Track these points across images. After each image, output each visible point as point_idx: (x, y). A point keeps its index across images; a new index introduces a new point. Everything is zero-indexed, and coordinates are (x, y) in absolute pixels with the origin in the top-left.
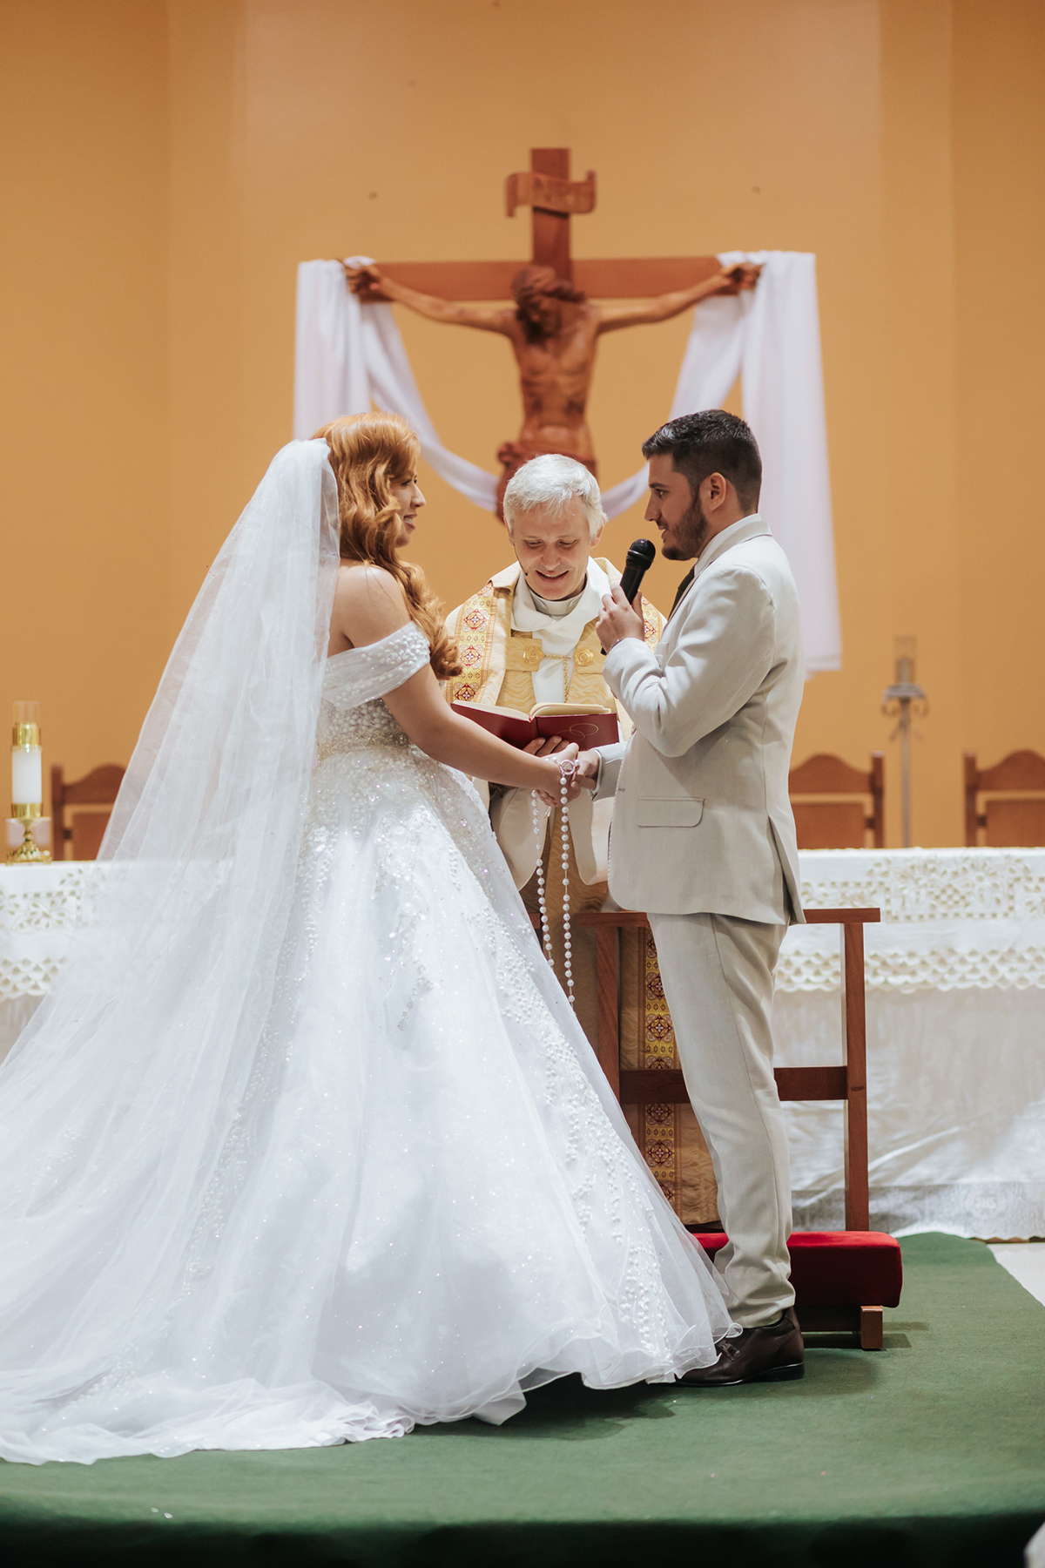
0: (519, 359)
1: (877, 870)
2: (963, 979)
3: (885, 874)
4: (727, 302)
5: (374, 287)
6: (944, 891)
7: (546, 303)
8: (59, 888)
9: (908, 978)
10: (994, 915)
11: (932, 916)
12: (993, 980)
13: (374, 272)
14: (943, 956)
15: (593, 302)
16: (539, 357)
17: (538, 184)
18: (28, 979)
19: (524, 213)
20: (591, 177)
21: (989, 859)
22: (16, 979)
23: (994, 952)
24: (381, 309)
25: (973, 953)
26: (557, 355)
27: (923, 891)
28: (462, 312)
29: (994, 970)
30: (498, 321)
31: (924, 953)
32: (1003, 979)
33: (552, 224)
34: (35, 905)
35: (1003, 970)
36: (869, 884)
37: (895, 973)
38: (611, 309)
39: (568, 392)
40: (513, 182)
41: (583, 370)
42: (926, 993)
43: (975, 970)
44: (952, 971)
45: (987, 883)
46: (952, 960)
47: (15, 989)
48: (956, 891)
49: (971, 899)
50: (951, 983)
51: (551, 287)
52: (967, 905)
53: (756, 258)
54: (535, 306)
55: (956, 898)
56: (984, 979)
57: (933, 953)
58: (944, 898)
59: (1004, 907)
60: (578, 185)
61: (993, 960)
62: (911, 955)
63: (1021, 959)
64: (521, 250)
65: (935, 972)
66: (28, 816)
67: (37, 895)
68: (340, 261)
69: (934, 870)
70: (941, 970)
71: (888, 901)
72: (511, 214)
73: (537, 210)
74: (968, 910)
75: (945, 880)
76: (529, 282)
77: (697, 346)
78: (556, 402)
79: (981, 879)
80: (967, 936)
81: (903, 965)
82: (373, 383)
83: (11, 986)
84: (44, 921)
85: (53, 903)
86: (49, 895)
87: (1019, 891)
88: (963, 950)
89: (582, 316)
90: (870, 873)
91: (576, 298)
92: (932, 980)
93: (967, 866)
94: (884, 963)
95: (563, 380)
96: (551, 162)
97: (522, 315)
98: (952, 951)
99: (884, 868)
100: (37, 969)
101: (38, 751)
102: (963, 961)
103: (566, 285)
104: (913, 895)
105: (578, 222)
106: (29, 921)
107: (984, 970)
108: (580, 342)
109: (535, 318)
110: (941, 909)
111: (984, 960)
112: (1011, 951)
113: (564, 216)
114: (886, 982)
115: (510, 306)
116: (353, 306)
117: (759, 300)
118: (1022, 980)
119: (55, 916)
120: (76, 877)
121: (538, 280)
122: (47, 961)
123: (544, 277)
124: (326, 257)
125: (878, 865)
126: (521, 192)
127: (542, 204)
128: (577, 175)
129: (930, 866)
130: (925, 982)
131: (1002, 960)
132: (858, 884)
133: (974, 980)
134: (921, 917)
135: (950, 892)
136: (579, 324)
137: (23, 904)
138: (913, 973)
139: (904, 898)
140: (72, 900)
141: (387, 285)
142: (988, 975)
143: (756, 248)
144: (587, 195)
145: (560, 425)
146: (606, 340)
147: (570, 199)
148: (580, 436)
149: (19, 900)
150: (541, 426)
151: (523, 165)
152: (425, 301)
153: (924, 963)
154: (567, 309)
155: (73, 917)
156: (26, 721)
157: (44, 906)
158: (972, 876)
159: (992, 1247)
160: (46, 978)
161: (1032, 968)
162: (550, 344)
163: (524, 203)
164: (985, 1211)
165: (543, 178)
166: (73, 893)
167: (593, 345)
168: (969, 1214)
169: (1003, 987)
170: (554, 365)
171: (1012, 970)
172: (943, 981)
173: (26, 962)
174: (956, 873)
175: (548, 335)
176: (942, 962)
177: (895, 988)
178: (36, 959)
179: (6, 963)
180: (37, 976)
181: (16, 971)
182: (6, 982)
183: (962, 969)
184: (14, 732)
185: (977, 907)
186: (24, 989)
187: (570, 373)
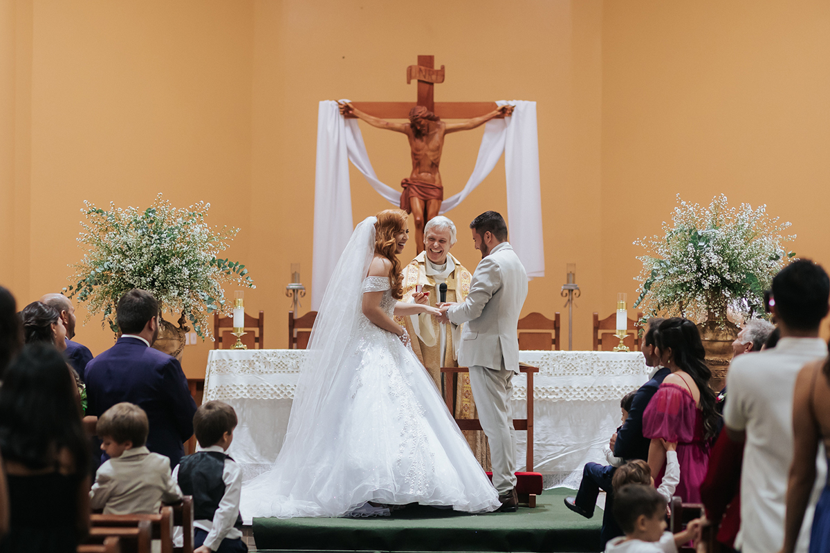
0: (411, 144)
2: (575, 397)
3: (548, 359)
5: (350, 112)
6: (568, 366)
7: (423, 122)
8: (252, 359)
9: (555, 396)
10: (586, 375)
11: (564, 375)
12: (585, 398)
13: (351, 106)
14: (567, 389)
15: (442, 120)
16: (420, 144)
17: (420, 70)
18: (242, 392)
19: (414, 82)
20: (443, 68)
21: (585, 354)
22: (238, 392)
23: (586, 388)
24: (353, 121)
25: (578, 388)
26: (427, 143)
27: (561, 365)
28: (387, 124)
29: (585, 394)
30: (403, 128)
31: (561, 387)
32: (588, 397)
33: (427, 86)
34: (244, 365)
35: (589, 394)
36: (542, 362)
37: (551, 394)
38: (450, 123)
39: (432, 158)
40: (410, 69)
41: (438, 149)
42: (562, 401)
43: (579, 394)
44: (571, 394)
45: (584, 363)
46: (571, 390)
47: (238, 395)
48: (572, 366)
49: (578, 369)
50: (571, 398)
51: (426, 115)
52: (576, 370)
54: (419, 123)
55: (573, 368)
56: (582, 397)
57: (564, 388)
58: (568, 368)
59: (590, 372)
60: (438, 71)
61: (585, 390)
62: (557, 388)
63: (595, 390)
64: (414, 98)
65: (565, 395)
66: (239, 332)
67: (244, 361)
68: (336, 101)
69: (565, 358)
70: (567, 394)
71: (548, 368)
72: (409, 82)
73: (419, 81)
74: (577, 372)
75: (569, 361)
76: (416, 113)
78: (427, 162)
79: (582, 361)
80: (576, 382)
81: (554, 391)
83: (236, 394)
84: (247, 371)
85: (250, 364)
86: (249, 361)
87: (595, 366)
88: (575, 387)
89: (438, 127)
90: (543, 359)
91: (437, 119)
92: (563, 397)
93: (577, 356)
94: (547, 391)
95: (429, 153)
96: (426, 61)
97: (413, 126)
98: (571, 387)
99: (547, 357)
100: (245, 388)
101: (243, 309)
102: (575, 390)
103: (432, 113)
104: (557, 366)
105: (437, 87)
106: (242, 371)
107: (582, 394)
108: (437, 137)
109: (419, 128)
110: (568, 372)
111: (582, 390)
112: (592, 387)
113: (432, 84)
114: (547, 397)
115: (407, 121)
116: (341, 120)
117: (513, 121)
118: (596, 397)
119: (251, 369)
120: (258, 355)
121: (420, 113)
122: (249, 385)
123: (423, 111)
124: (331, 100)
125: (545, 356)
126: (413, 74)
127: (423, 79)
128: (437, 67)
129: (563, 357)
130: (561, 398)
131: (588, 391)
132: (538, 362)
133: (578, 398)
134: (560, 375)
135: (570, 366)
136: (437, 130)
137: (239, 364)
138: (557, 395)
139: (554, 367)
140: (257, 363)
141: (356, 111)
142: (583, 396)
143: (511, 99)
144: (441, 74)
145: (428, 172)
147: (434, 77)
148: (437, 175)
149: (238, 363)
150: (420, 172)
151: (415, 63)
152: (371, 119)
153: (561, 391)
154: (432, 123)
155: (258, 370)
156: (239, 298)
157: (247, 366)
158: (579, 360)
160: (248, 392)
161: (599, 394)
162: (424, 138)
163: (414, 78)
165: (423, 68)
166: (257, 361)
167: (442, 139)
169: (588, 400)
170: (426, 147)
171: (592, 394)
172: (567, 397)
173: (242, 386)
174: (573, 359)
175: (424, 135)
176: (567, 391)
177: (551, 400)
178: (245, 385)
179: (234, 385)
180: (245, 391)
181: (238, 389)
182: (234, 392)
183: (574, 393)
184: (235, 301)
185: (580, 372)
186: (241, 395)
187: (432, 151)
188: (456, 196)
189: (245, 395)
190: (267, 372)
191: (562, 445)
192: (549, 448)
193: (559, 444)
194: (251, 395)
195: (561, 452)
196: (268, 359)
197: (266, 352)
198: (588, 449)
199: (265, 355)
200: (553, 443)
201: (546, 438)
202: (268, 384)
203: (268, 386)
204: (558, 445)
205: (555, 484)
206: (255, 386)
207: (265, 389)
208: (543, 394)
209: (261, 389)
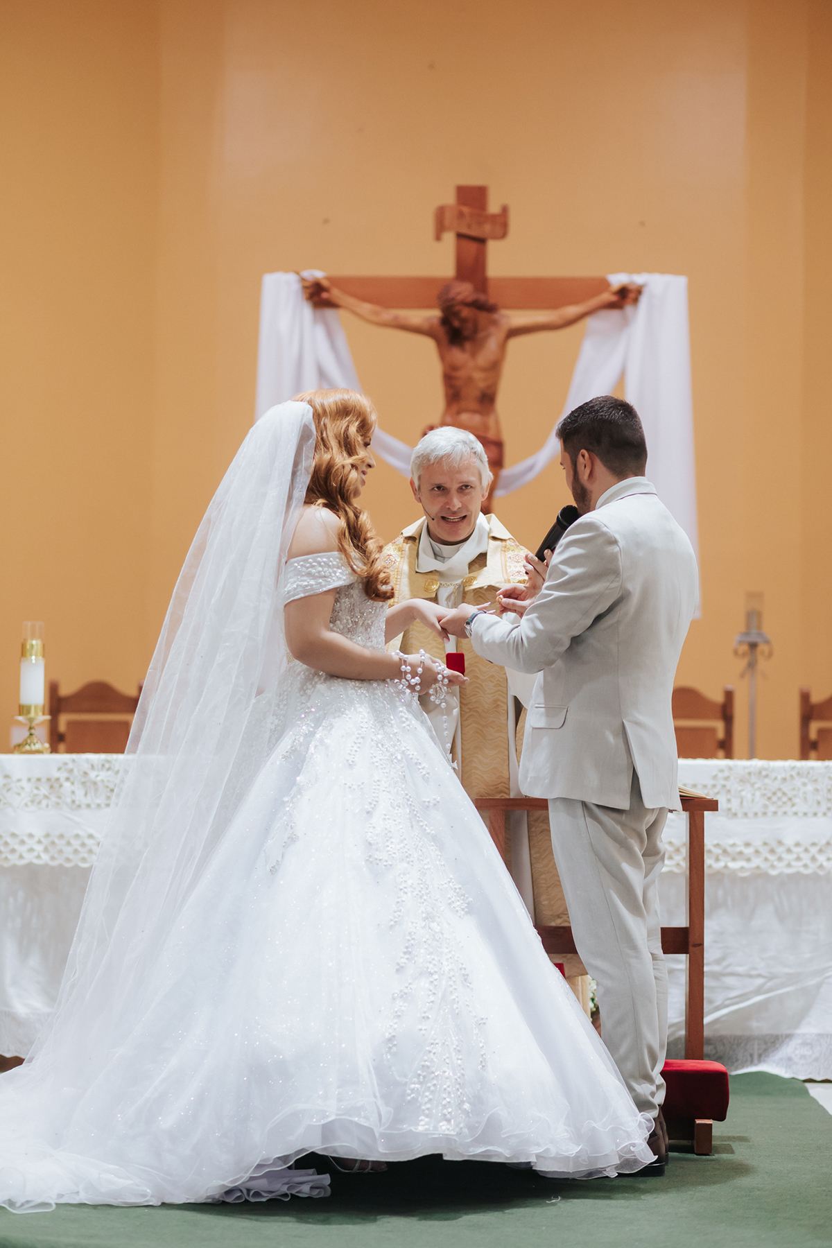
0: (442, 357)
1: (720, 775)
2: (789, 865)
3: (727, 778)
4: (614, 315)
5: (325, 295)
6: (774, 794)
7: (465, 312)
8: (57, 775)
9: (744, 864)
10: (815, 814)
11: (765, 814)
12: (813, 867)
13: (325, 283)
14: (773, 847)
15: (504, 312)
16: (458, 356)
17: (461, 214)
18: (31, 850)
19: (449, 238)
20: (505, 210)
21: (812, 768)
22: (22, 849)
23: (814, 844)
24: (330, 313)
25: (797, 845)
26: (474, 355)
27: (758, 794)
28: (396, 318)
29: (813, 859)
30: (426, 326)
31: (757, 843)
32: (821, 866)
33: (472, 247)
34: (37, 788)
35: (821, 859)
36: (714, 786)
37: (734, 859)
38: (518, 318)
39: (482, 385)
40: (441, 213)
41: (495, 367)
42: (760, 876)
43: (798, 859)
44: (780, 859)
45: (810, 788)
46: (780, 850)
47: (21, 857)
48: (784, 794)
49: (797, 800)
50: (780, 869)
51: (470, 299)
52: (793, 805)
53: (639, 279)
54: (456, 314)
55: (785, 799)
56: (805, 866)
57: (765, 844)
58: (774, 799)
59: (824, 808)
60: (494, 216)
61: (814, 850)
62: (747, 845)
64: (446, 268)
65: (766, 859)
66: (32, 714)
67: (39, 780)
68: (298, 273)
69: (766, 776)
70: (771, 857)
71: (729, 801)
72: (438, 238)
73: (460, 236)
74: (794, 809)
75: (776, 784)
76: (452, 294)
77: (589, 350)
78: (472, 393)
79: (805, 784)
80: (793, 830)
81: (741, 853)
82: (322, 374)
83: (17, 855)
84: (44, 802)
85: (51, 787)
86: (49, 780)
88: (789, 841)
89: (495, 323)
90: (715, 777)
91: (490, 309)
92: (764, 866)
93: (794, 773)
94: (725, 851)
95: (477, 375)
96: (473, 197)
97: (445, 321)
98: (780, 843)
99: (726, 774)
100: (39, 842)
101: (41, 662)
102: (789, 851)
103: (482, 297)
104: (749, 796)
105: (493, 247)
106: (32, 802)
107: (806, 858)
108: (492, 345)
109: (456, 323)
110: (772, 808)
111: (806, 850)
112: (828, 844)
113: (481, 241)
114: (726, 867)
115: (435, 314)
116: (307, 311)
117: (641, 313)
119: (54, 799)
120: (71, 766)
121: (459, 293)
122: (47, 836)
123: (464, 291)
124: (286, 271)
125: (722, 771)
126: (447, 221)
127: (465, 231)
128: (493, 208)
129: (764, 773)
130: (758, 867)
131: (821, 851)
132: (705, 786)
133: (797, 867)
134: (756, 814)
135: (779, 794)
136: (492, 330)
137: (28, 787)
138: (748, 860)
139: (742, 799)
140: (67, 785)
141: (336, 294)
142: (809, 862)
143: (639, 271)
144: (501, 224)
145: (474, 412)
146: (514, 343)
147: (487, 228)
148: (491, 421)
149: (24, 783)
150: (459, 413)
151: (450, 199)
152: (366, 308)
153: (757, 852)
154: (483, 317)
155: (69, 800)
156: (33, 637)
157: (44, 790)
158: (798, 782)
159: (808, 1085)
160: (46, 850)
162: (468, 346)
163: (449, 230)
164: (803, 1057)
165: (466, 210)
166: (68, 779)
167: (503, 347)
168: (790, 1059)
169: (821, 873)
170: (471, 363)
171: (829, 859)
172: (773, 867)
173: (31, 836)
174: (784, 780)
175: (467, 339)
176: (772, 851)
177: (734, 872)
178: (39, 833)
179: (14, 835)
180: (39, 848)
181: (23, 842)
182: (13, 851)
183: (788, 857)
184: (23, 646)
185: (801, 807)
186: (29, 858)
187: (484, 370)
188: (528, 462)
189: (38, 857)
190: (88, 806)
191: (759, 976)
192: (730, 981)
193: (753, 972)
194: (53, 858)
195: (758, 991)
196: (92, 775)
197: (87, 761)
198: (819, 986)
199: (86, 767)
200: (740, 969)
201: (723, 958)
202: (91, 831)
203: (91, 836)
204: (750, 976)
205: (743, 1065)
206: (61, 836)
207: (83, 845)
208: (717, 859)
209: (76, 844)
